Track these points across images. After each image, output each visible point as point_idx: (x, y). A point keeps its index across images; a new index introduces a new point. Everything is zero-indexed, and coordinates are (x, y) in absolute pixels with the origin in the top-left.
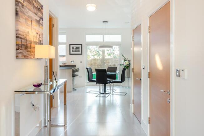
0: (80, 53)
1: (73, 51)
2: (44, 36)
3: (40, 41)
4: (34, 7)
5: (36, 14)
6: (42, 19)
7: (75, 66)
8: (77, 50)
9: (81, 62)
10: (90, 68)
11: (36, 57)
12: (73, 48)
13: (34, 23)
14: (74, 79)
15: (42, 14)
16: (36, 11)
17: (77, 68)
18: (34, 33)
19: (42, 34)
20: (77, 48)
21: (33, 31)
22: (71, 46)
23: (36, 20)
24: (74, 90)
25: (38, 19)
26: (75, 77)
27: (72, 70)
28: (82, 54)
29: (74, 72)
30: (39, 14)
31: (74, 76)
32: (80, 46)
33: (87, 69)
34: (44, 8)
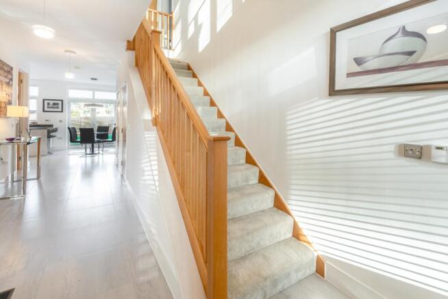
0: (60, 110)
1: (48, 107)
2: (13, 96)
3: (9, 101)
4: (5, 71)
5: (6, 77)
6: (11, 80)
7: (51, 126)
8: (55, 106)
9: (61, 121)
10: (74, 128)
11: (8, 115)
12: (48, 104)
13: (4, 86)
14: (49, 141)
15: (12, 75)
16: (6, 75)
17: (54, 127)
18: (4, 95)
19: (12, 94)
20: (54, 104)
21: (3, 92)
22: (46, 102)
23: (6, 82)
24: (49, 153)
25: (8, 81)
26: (51, 139)
27: (46, 130)
28: (62, 111)
29: (49, 132)
30: (10, 76)
31: (49, 137)
32: (60, 103)
33: (69, 128)
34: (14, 69)
